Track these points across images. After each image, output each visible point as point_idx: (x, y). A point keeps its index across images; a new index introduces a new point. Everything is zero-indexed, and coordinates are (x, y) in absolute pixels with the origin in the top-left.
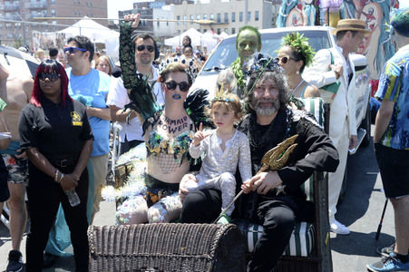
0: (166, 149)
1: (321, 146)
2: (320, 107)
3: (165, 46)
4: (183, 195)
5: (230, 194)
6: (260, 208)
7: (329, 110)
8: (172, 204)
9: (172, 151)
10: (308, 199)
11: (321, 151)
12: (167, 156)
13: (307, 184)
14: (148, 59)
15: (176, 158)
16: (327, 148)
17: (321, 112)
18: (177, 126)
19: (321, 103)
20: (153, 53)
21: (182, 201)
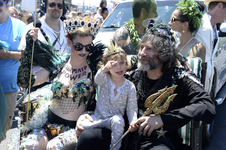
0: (66, 94)
1: (201, 100)
2: (199, 66)
3: (71, 5)
4: (79, 132)
5: (118, 134)
6: (143, 146)
7: (206, 68)
8: (68, 139)
9: (71, 96)
10: (184, 142)
11: (201, 104)
12: (68, 99)
13: (184, 129)
14: (58, 14)
15: (74, 101)
16: (207, 102)
17: (199, 70)
18: (78, 74)
19: (199, 62)
20: (62, 10)
21: (78, 137)
